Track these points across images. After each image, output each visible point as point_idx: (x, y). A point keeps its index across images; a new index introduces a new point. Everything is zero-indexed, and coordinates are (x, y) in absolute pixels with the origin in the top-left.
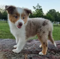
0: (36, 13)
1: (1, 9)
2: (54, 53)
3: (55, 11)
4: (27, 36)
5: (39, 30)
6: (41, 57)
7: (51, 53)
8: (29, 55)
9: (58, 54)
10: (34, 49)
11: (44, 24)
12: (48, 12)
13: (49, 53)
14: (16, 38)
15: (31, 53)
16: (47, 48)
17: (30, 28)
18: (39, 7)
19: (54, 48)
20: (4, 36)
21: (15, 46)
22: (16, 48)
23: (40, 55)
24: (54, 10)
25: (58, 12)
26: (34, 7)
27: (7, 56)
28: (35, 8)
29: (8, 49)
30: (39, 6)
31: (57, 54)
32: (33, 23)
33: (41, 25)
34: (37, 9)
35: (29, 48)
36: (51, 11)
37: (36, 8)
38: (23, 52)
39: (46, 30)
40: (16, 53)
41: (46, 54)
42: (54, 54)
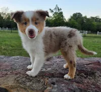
0: (54, 18)
1: (4, 12)
2: (85, 76)
3: (81, 15)
4: (46, 52)
5: (63, 43)
6: (68, 82)
7: (81, 76)
8: (50, 79)
9: (91, 78)
10: (57, 70)
11: (71, 35)
12: (72, 17)
13: (77, 77)
14: (30, 55)
15: (52, 76)
16: (75, 69)
17: (51, 41)
18: (59, 10)
19: (84, 69)
20: (10, 52)
21: (29, 67)
22: (30, 70)
23: (66, 79)
24: (79, 13)
25: (85, 17)
26: (50, 10)
27: (20, 81)
28: (52, 11)
29: (19, 70)
30: (58, 8)
31: (89, 77)
32: (54, 34)
33: (66, 37)
34: (55, 13)
35: (49, 69)
36: (75, 15)
37: (54, 11)
38: (42, 75)
39: (74, 43)
40: (31, 77)
41: (73, 77)
42: (85, 78)
